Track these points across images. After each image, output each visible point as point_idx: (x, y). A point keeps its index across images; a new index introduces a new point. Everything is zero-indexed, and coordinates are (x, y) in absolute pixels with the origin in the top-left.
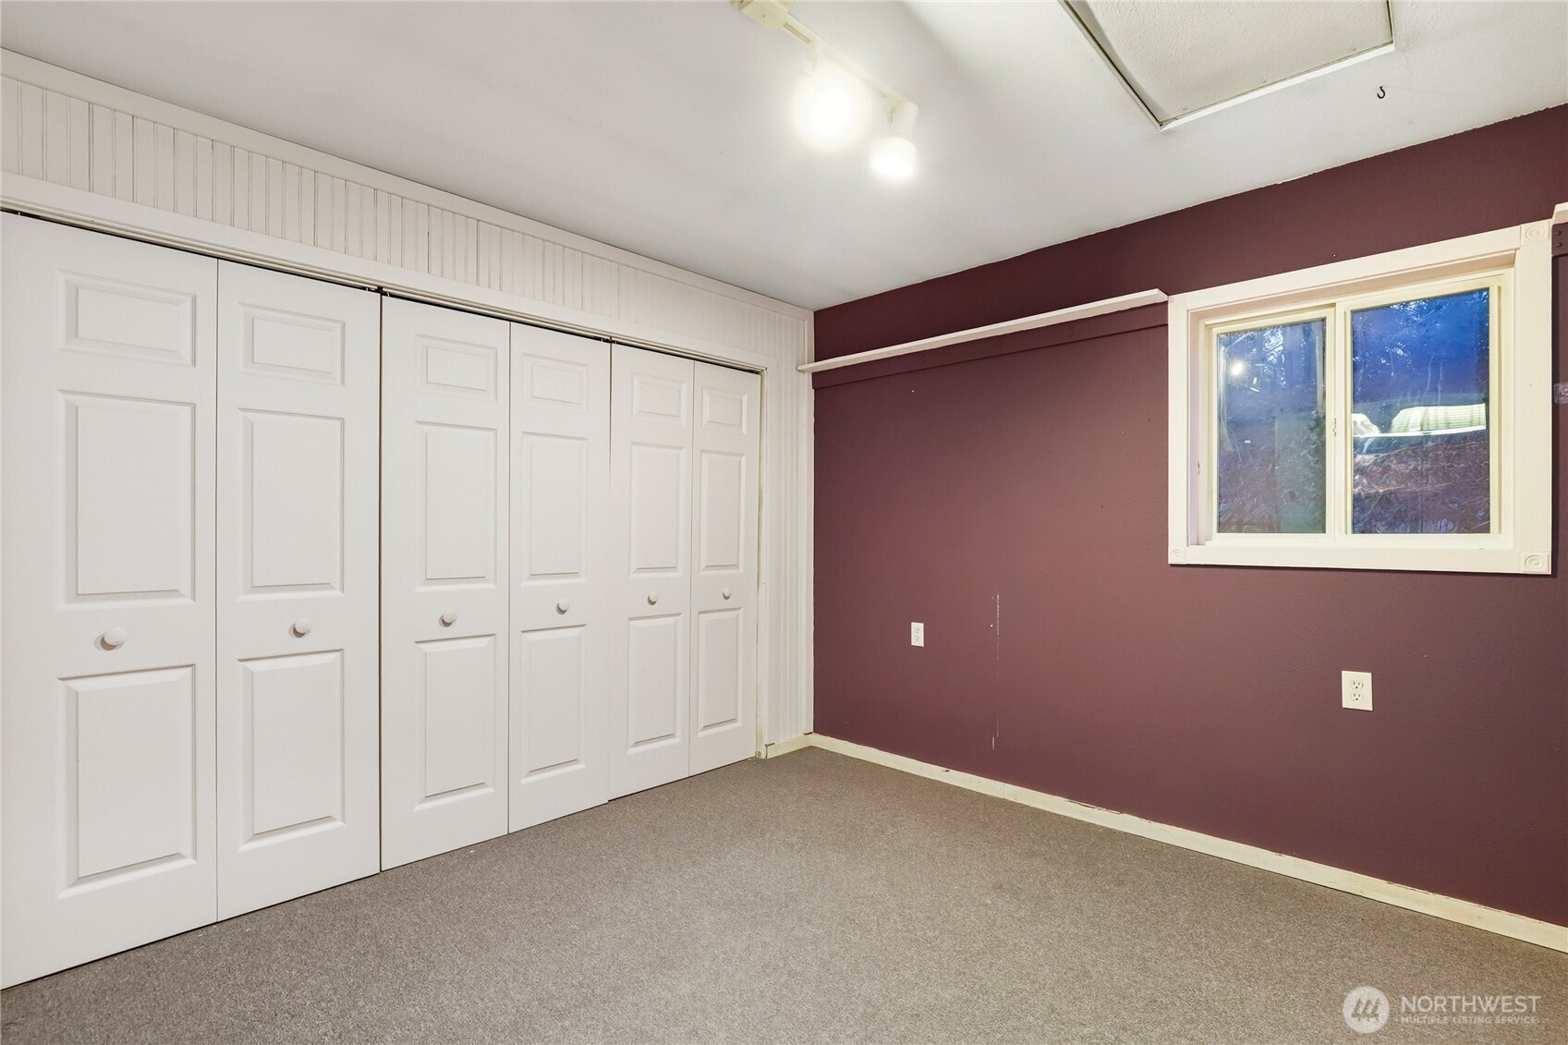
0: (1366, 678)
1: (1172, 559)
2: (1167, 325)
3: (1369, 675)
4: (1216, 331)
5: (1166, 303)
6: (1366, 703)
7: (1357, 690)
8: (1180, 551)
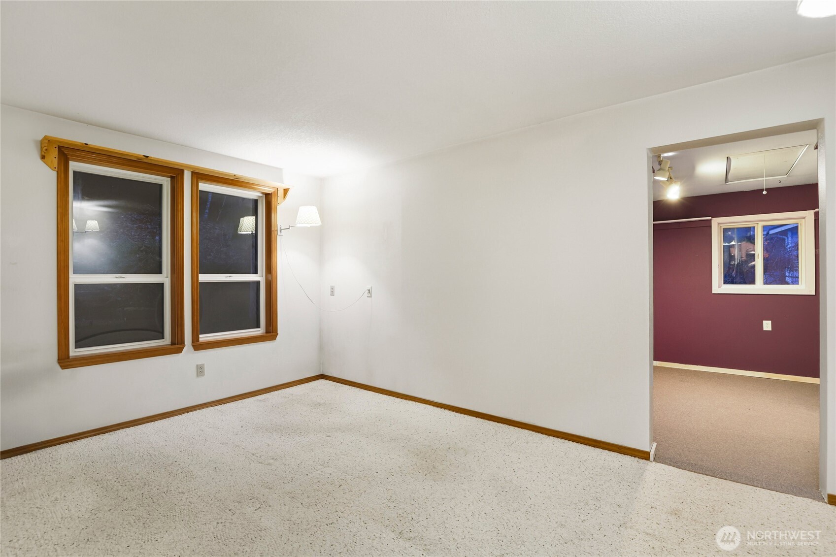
0: (770, 322)
1: (713, 293)
2: (711, 226)
3: (770, 321)
4: (723, 227)
5: (711, 220)
6: (770, 329)
7: (767, 325)
8: (716, 289)
